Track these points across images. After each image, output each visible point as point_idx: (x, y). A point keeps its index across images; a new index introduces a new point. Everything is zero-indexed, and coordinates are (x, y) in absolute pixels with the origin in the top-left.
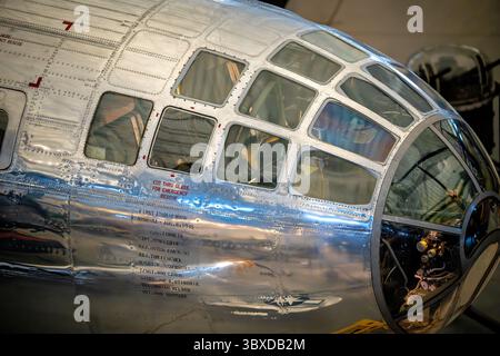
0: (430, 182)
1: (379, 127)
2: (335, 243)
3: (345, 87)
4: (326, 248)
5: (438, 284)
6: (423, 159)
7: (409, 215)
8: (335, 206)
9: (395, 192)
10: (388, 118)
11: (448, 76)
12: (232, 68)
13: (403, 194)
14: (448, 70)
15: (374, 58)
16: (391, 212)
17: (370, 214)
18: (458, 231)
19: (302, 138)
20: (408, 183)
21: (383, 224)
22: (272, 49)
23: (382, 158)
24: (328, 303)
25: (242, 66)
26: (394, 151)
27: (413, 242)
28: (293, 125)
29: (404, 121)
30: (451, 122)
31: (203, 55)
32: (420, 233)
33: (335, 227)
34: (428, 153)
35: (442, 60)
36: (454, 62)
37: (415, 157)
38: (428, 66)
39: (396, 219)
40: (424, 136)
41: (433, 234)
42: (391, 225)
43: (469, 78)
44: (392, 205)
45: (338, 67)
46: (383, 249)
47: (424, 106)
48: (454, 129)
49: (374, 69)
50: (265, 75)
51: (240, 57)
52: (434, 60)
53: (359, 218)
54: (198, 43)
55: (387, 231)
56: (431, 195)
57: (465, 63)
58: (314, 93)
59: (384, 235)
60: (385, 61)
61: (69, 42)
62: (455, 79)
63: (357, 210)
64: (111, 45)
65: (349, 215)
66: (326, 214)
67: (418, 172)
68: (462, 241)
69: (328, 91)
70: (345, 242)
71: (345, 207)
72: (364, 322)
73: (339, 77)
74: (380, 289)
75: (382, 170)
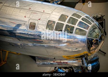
0: (94, 32)
1: (87, 25)
2: (81, 41)
4: (80, 42)
5: (95, 47)
6: (93, 29)
7: (91, 37)
8: (81, 36)
9: (89, 34)
10: (88, 23)
11: (97, 18)
13: (90, 34)
14: (97, 17)
15: (86, 15)
16: (89, 37)
17: (86, 37)
18: (98, 39)
19: (76, 26)
20: (91, 33)
21: (88, 38)
22: (72, 14)
23: (87, 29)
24: (80, 49)
25: (68, 16)
26: (89, 28)
27: (92, 41)
28: (75, 25)
29: (90, 24)
30: (97, 24)
31: (62, 15)
32: (93, 39)
33: (81, 39)
35: (96, 15)
36: (98, 16)
37: (92, 29)
38: (94, 16)
39: (90, 38)
40: (93, 26)
41: (95, 40)
42: (89, 38)
43: (100, 18)
44: (89, 36)
45: (81, 16)
46: (88, 42)
47: (93, 22)
48: (98, 25)
49: (86, 17)
50: (71, 17)
51: (67, 15)
52: (95, 15)
53: (84, 37)
54: (62, 13)
56: (94, 34)
57: (100, 16)
58: (78, 20)
59: (88, 40)
60: (88, 16)
61: (44, 14)
62: (98, 18)
63: (84, 36)
64: (50, 14)
65: (83, 37)
66: (79, 37)
67: (92, 31)
68: (99, 41)
69: (80, 20)
70: (82, 41)
71: (82, 36)
72: (85, 52)
73: (81, 18)
74: (87, 47)
75: (87, 31)
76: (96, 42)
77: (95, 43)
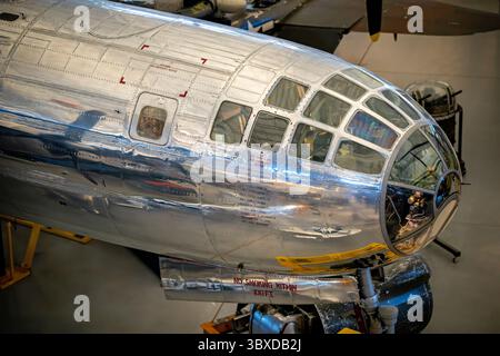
0: (417, 162)
1: (388, 127)
2: (359, 197)
3: (368, 103)
4: (353, 200)
5: (419, 223)
6: (414, 148)
7: (404, 181)
8: (360, 175)
9: (396, 167)
10: (393, 122)
11: (429, 99)
12: (300, 89)
13: (401, 169)
14: (430, 96)
15: (387, 86)
16: (393, 179)
17: (380, 180)
18: (433, 192)
19: (341, 132)
20: (404, 162)
21: (388, 186)
22: (325, 78)
23: (389, 147)
24: (353, 232)
25: (306, 88)
26: (396, 143)
27: (405, 198)
28: (336, 125)
29: (404, 125)
30: (431, 126)
31: (283, 81)
32: (410, 193)
33: (359, 187)
34: (417, 145)
35: (426, 90)
36: (432, 90)
37: (409, 147)
38: (418, 93)
39: (396, 184)
40: (416, 134)
41: (418, 193)
42: (393, 187)
43: (442, 101)
44: (394, 175)
45: (364, 91)
46: (387, 202)
47: (415, 116)
48: (433, 131)
49: (386, 93)
50: (320, 94)
51: (305, 83)
52: (421, 89)
53: (374, 182)
54: (280, 74)
55: (390, 190)
56: (418, 170)
57: (440, 92)
58: (349, 106)
59: (388, 193)
60: (392, 88)
61: (203, 72)
62: (434, 101)
63: (372, 177)
64: (229, 73)
65: (368, 180)
66: (352, 179)
67: (410, 156)
68: (435, 199)
69: (358, 105)
70: (365, 197)
71: (365, 175)
72: (374, 245)
73: (365, 97)
74: (384, 225)
75: (389, 154)
76: (425, 205)
77: (419, 210)
